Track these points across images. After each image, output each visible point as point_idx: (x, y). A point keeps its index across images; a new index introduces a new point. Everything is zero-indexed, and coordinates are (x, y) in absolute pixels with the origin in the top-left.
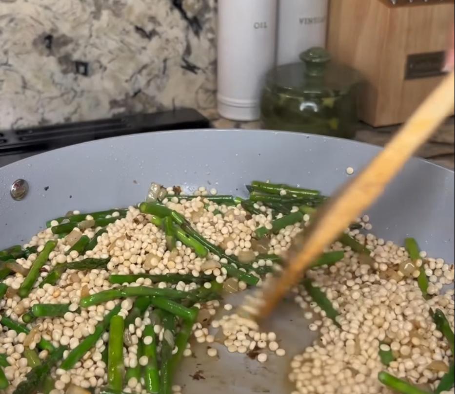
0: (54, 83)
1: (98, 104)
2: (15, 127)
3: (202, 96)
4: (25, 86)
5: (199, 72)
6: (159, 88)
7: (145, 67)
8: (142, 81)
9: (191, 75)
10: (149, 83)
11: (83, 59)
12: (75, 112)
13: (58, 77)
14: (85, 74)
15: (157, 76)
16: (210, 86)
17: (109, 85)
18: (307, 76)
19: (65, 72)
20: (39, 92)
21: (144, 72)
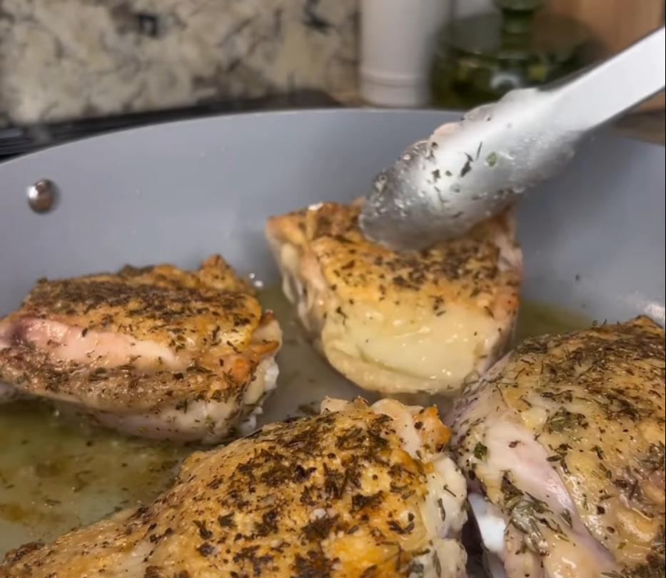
0: (105, 48)
1: (172, 81)
2: (48, 118)
3: (336, 71)
4: (60, 52)
5: (332, 31)
6: (270, 57)
7: (246, 22)
8: (241, 45)
9: (318, 36)
10: (252, 49)
11: (150, 10)
12: (139, 94)
13: (112, 38)
14: (154, 33)
15: (265, 38)
16: (348, 54)
17: (190, 51)
18: (504, 33)
19: (122, 31)
20: (83, 63)
21: (246, 31)
